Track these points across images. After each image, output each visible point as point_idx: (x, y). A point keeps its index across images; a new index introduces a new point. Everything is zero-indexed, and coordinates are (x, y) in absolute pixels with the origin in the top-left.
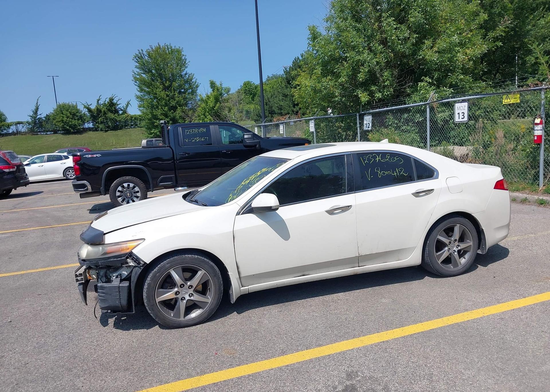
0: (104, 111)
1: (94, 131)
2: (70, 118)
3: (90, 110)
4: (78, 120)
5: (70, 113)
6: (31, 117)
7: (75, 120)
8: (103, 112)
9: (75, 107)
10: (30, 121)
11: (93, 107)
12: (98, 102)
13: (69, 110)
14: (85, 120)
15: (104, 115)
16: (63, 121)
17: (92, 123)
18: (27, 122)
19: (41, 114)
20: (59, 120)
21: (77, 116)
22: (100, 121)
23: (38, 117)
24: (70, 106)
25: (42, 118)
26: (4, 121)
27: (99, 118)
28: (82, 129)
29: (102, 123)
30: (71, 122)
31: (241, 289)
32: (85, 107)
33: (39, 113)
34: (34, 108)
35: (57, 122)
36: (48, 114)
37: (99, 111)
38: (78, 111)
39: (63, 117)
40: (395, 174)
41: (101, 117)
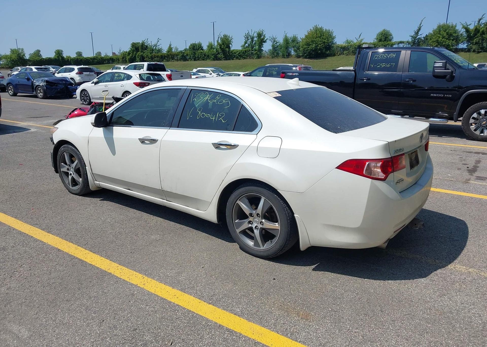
0: (483, 31)
1: (466, 52)
2: (445, 39)
3: (467, 30)
4: (453, 40)
5: (447, 34)
6: (412, 37)
7: (450, 40)
8: (481, 31)
9: (453, 27)
10: (410, 40)
11: (472, 27)
12: (479, 21)
13: (447, 31)
14: (460, 40)
15: (481, 35)
16: (438, 40)
17: (467, 43)
18: (408, 42)
19: (421, 35)
20: (434, 40)
21: (453, 36)
22: (475, 41)
23: (418, 37)
24: (449, 27)
25: (421, 38)
26: (390, 40)
27: (476, 38)
28: (454, 49)
29: (476, 43)
30: (445, 42)
31: (95, 182)
32: (464, 27)
33: (420, 33)
34: (416, 29)
35: (433, 42)
36: (428, 35)
37: (477, 30)
38: (456, 32)
39: (439, 37)
40: (214, 118)
41: (477, 37)
